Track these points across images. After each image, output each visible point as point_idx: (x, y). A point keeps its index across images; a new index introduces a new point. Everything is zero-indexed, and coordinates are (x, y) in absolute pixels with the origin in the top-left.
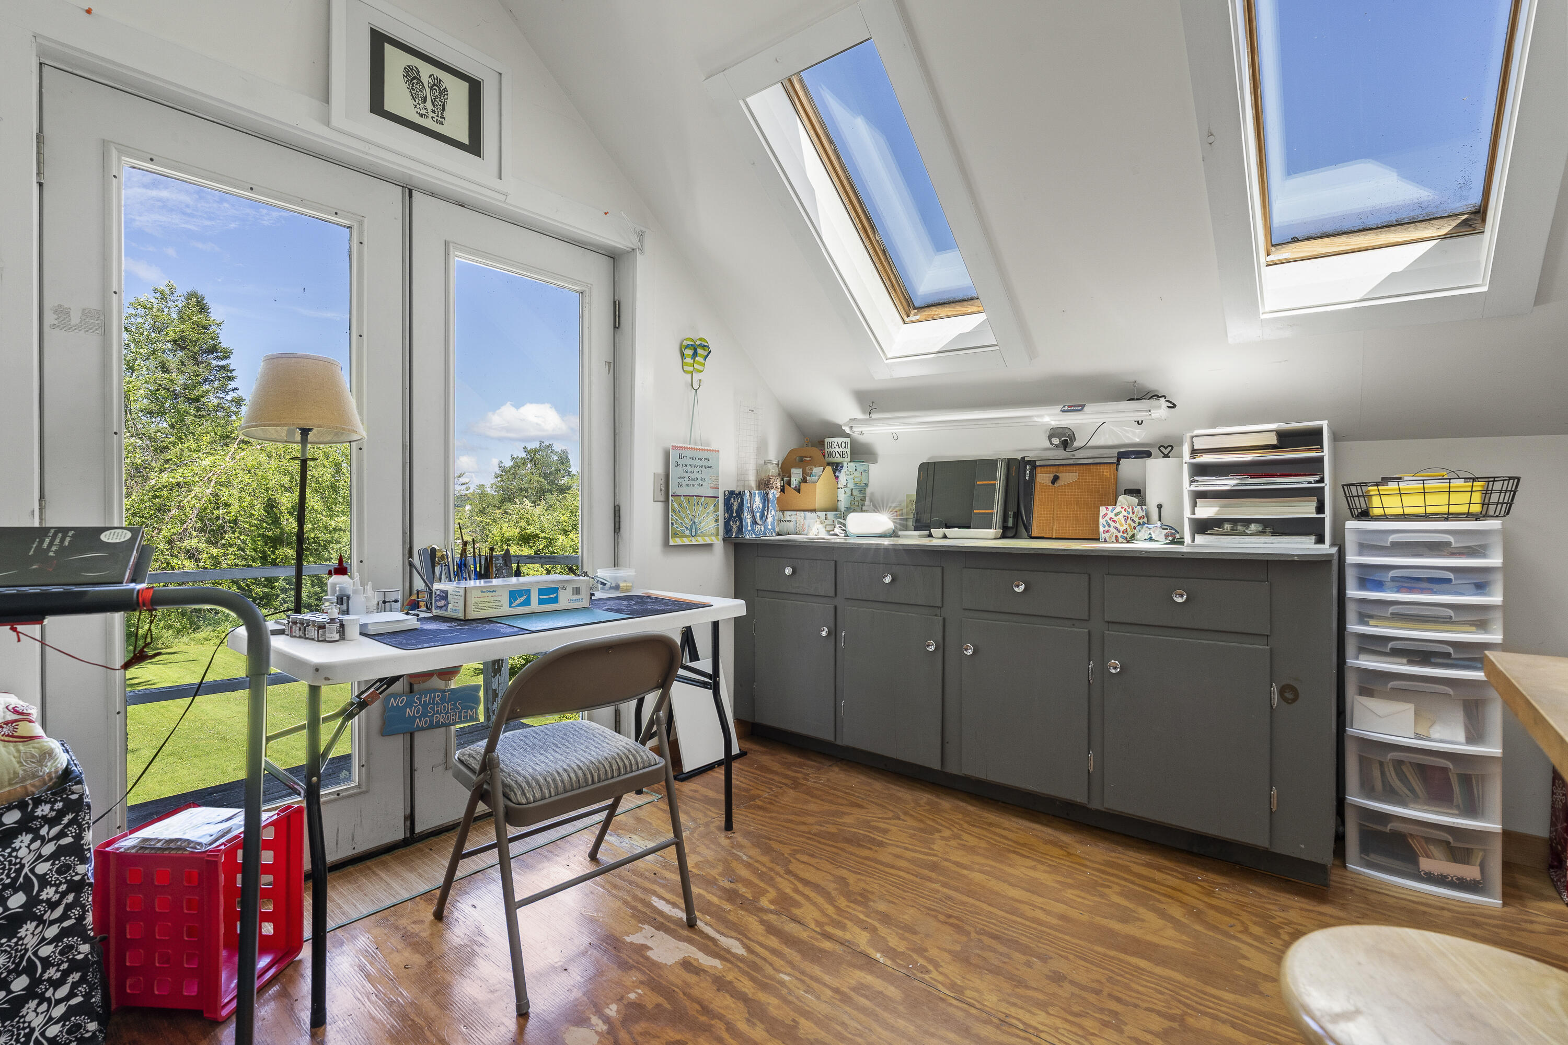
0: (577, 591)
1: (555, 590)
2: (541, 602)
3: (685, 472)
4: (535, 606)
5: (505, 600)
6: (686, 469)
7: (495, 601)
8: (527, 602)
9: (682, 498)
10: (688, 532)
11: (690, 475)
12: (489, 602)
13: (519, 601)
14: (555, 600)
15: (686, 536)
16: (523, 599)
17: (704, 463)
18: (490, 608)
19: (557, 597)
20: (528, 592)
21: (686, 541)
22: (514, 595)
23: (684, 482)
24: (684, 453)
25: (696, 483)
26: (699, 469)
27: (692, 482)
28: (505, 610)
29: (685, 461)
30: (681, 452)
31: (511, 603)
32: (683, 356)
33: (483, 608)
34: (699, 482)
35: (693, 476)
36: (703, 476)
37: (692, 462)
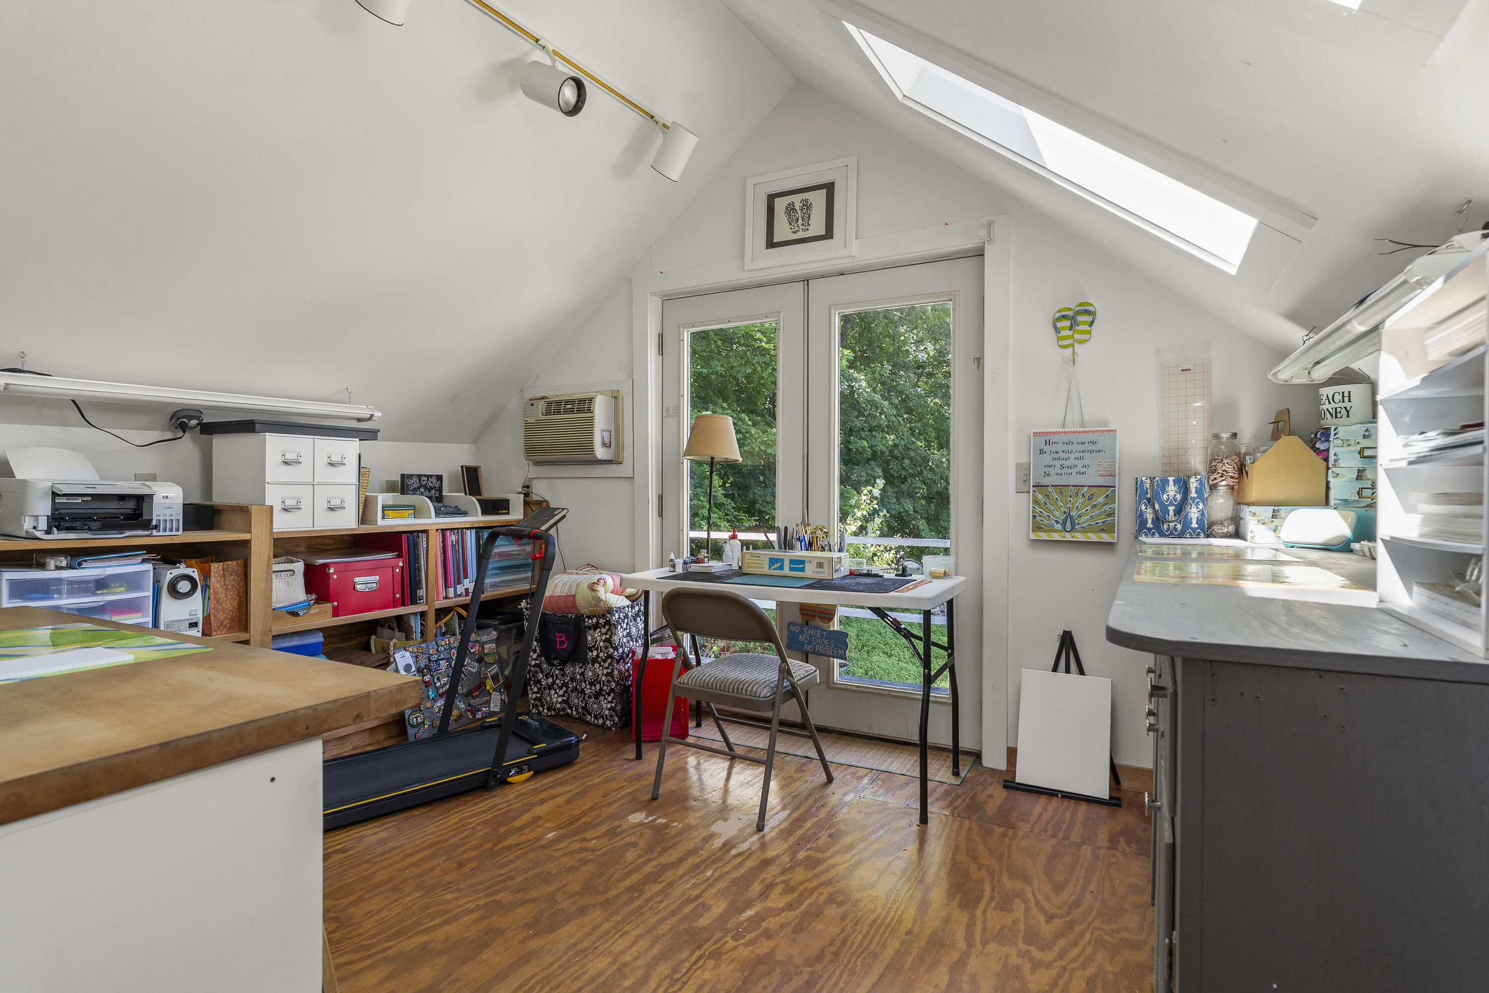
0: (820, 565)
1: (803, 562)
2: (791, 569)
3: (1054, 459)
4: (786, 571)
5: (766, 564)
6: (1056, 456)
7: (760, 564)
8: (781, 568)
9: (1050, 489)
10: (1059, 527)
11: (1063, 462)
12: (756, 563)
13: (775, 566)
14: (803, 570)
15: (1057, 531)
16: (778, 565)
17: (1091, 447)
18: (757, 568)
19: (804, 567)
20: (782, 560)
21: (1056, 536)
22: (772, 561)
23: (1052, 471)
24: (1053, 439)
25: (1074, 471)
26: (1078, 455)
27: (1066, 470)
28: (766, 570)
29: (1053, 448)
30: (1048, 438)
31: (770, 567)
32: (1057, 330)
33: (751, 567)
34: (1079, 469)
35: (1066, 463)
36: (1086, 462)
37: (1066, 447)
